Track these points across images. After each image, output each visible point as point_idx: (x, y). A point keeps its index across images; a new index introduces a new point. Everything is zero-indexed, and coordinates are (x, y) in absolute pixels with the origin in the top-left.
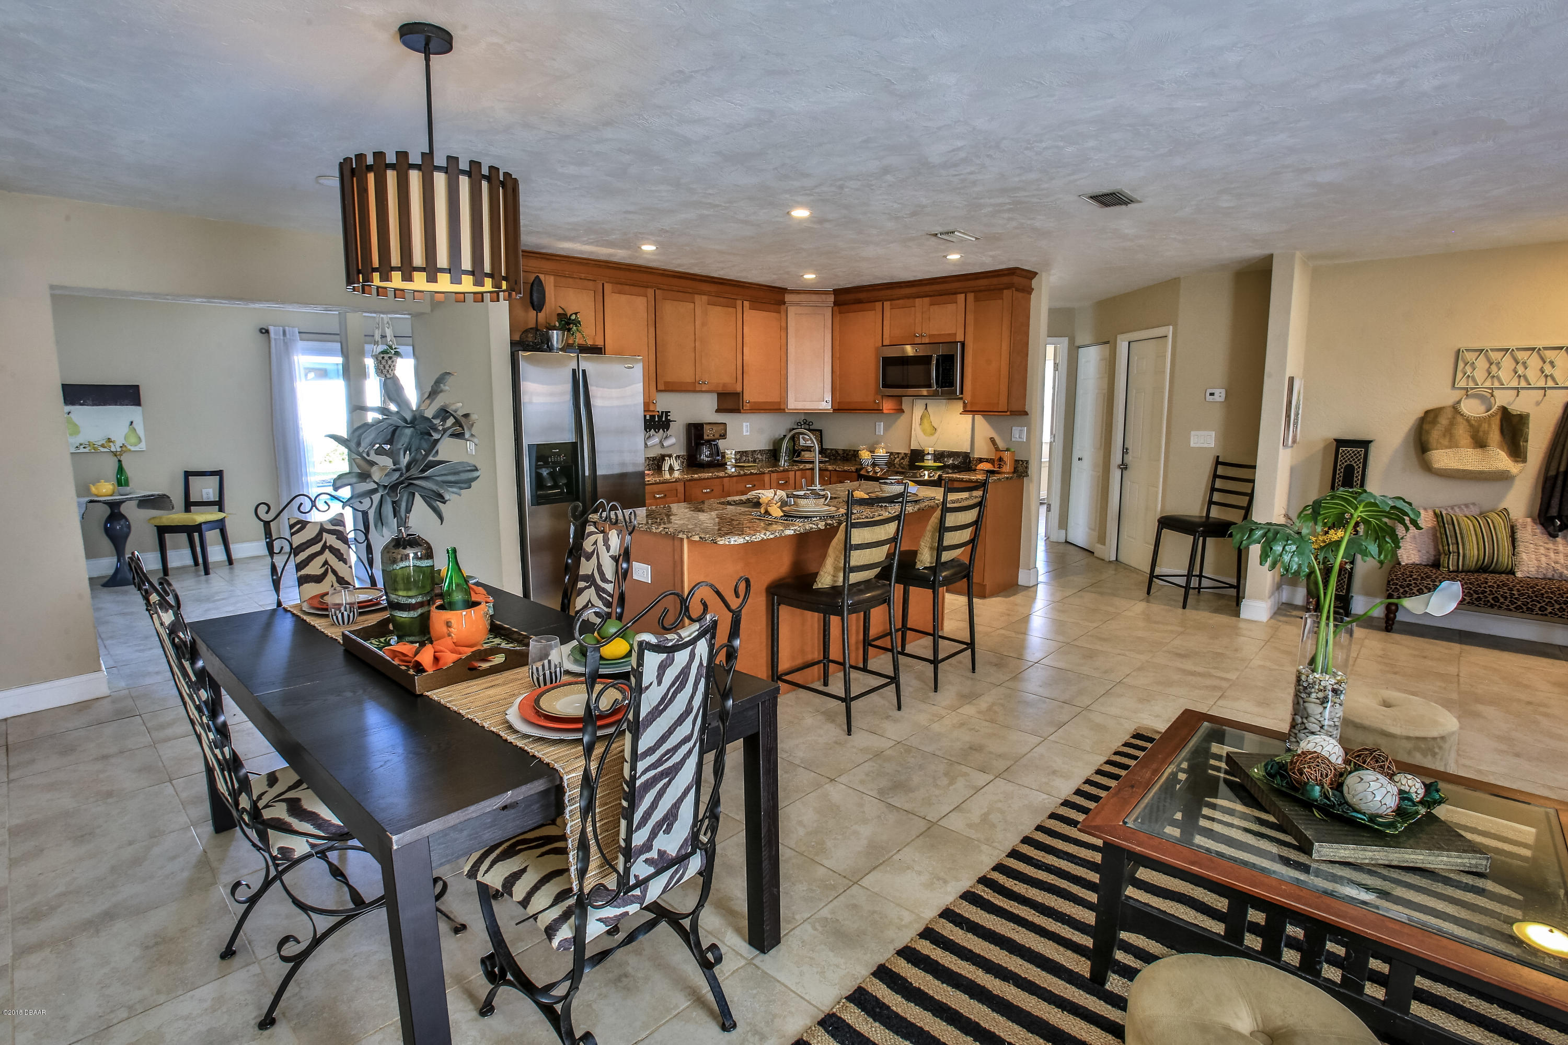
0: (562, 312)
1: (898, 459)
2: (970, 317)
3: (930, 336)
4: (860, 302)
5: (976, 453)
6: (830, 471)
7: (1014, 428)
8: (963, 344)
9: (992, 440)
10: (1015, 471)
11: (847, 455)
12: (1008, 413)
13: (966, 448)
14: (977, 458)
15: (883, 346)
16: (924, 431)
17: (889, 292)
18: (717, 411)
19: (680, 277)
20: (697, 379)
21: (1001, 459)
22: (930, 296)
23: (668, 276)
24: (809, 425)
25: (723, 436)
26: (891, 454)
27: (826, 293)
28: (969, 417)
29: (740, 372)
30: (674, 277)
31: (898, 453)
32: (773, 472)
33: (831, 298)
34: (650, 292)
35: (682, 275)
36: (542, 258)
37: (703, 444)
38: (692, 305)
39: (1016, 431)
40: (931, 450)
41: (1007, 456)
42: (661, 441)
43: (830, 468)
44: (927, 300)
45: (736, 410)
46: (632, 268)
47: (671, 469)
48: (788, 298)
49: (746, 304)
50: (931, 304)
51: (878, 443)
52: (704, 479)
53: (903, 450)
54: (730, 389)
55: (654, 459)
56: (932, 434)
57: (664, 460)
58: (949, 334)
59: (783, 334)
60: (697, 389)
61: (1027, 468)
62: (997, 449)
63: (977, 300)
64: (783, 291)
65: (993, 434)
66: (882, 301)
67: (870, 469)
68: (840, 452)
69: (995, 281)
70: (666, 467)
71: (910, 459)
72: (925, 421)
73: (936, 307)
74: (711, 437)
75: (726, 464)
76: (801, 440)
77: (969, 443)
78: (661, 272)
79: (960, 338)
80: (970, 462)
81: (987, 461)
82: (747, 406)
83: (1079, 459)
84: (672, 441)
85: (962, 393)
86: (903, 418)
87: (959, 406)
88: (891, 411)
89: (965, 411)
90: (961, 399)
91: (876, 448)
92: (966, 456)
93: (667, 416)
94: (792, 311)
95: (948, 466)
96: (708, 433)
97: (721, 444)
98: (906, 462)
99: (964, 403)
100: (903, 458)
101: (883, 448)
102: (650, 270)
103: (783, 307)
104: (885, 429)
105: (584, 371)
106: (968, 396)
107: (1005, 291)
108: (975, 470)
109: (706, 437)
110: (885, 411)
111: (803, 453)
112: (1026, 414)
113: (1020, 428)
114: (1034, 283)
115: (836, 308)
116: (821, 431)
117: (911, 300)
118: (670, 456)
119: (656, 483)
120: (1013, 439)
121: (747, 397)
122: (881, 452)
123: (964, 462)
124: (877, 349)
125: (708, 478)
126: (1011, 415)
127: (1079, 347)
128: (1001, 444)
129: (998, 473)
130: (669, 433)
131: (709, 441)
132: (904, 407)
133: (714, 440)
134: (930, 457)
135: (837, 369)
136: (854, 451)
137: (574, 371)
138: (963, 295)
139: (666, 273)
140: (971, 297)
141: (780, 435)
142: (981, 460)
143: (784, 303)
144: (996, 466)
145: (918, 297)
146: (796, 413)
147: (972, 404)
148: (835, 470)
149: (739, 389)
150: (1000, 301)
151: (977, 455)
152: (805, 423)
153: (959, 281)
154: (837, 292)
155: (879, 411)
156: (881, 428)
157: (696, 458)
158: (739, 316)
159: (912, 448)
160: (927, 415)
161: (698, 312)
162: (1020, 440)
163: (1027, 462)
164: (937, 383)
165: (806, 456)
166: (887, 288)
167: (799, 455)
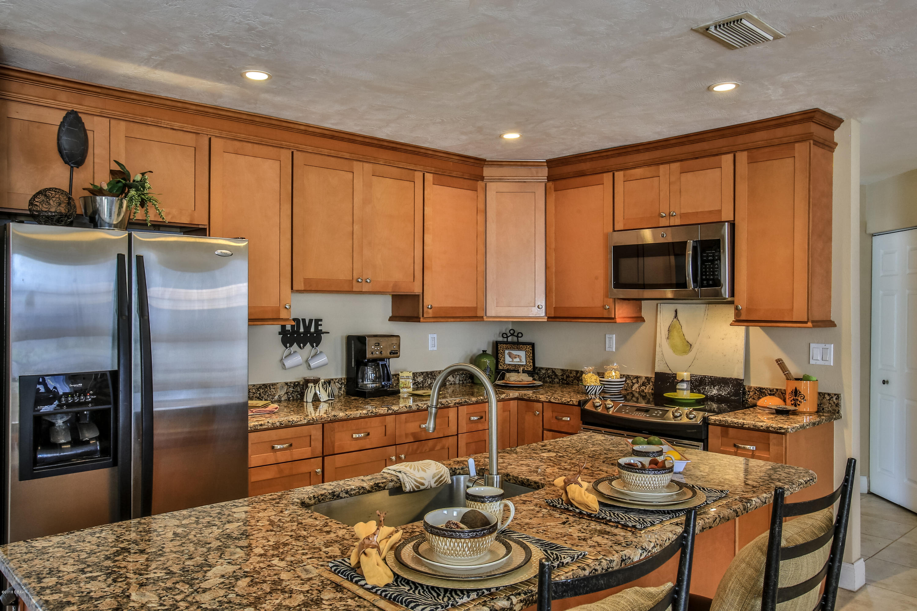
0: (118, 168)
1: (636, 386)
2: (743, 188)
3: (682, 216)
4: (582, 174)
5: (752, 380)
6: (543, 402)
7: (812, 345)
8: (733, 226)
9: (780, 363)
10: (819, 411)
11: (568, 377)
12: (810, 324)
13: (737, 373)
14: (756, 389)
15: (614, 231)
16: (674, 348)
17: (620, 160)
18: (391, 319)
19: (332, 137)
20: (355, 276)
21: (796, 392)
22: (681, 160)
23: (314, 134)
24: (518, 337)
25: (395, 353)
26: (628, 377)
27: (536, 165)
28: (741, 330)
29: (418, 267)
30: (324, 136)
31: (637, 377)
32: (460, 404)
33: (544, 172)
34: (286, 155)
35: (336, 134)
36: (107, 95)
37: (366, 365)
38: (350, 175)
39: (816, 350)
40: (686, 375)
41: (805, 387)
42: (307, 361)
43: (543, 398)
44: (675, 166)
45: (414, 318)
46: (258, 119)
47: (316, 399)
48: (487, 172)
49: (429, 177)
50: (683, 172)
51: (607, 362)
52: (355, 419)
53: (644, 373)
54: (404, 290)
55: (296, 385)
56: (686, 352)
57: (307, 387)
58: (710, 212)
59: (481, 218)
60: (355, 289)
61: (838, 405)
62: (788, 377)
63: (752, 161)
64: (480, 162)
65: (780, 354)
66: (613, 171)
67: (598, 402)
68: (559, 373)
69: (780, 132)
70: (309, 397)
71: (655, 384)
72: (675, 333)
73: (689, 175)
74: (377, 355)
75: (398, 392)
76: (507, 357)
77: (742, 365)
78: (303, 128)
79: (727, 215)
80: (744, 393)
81: (772, 393)
82: (429, 313)
83: (884, 382)
84: (322, 360)
85: (732, 294)
86: (644, 329)
87: (729, 313)
88: (628, 321)
89: (738, 321)
90: (732, 303)
91: (606, 370)
92: (738, 384)
93: (317, 325)
94: (492, 187)
95: (711, 399)
96: (371, 351)
97: (394, 365)
98: (648, 389)
99: (736, 308)
100: (644, 384)
101: (615, 370)
102: (284, 124)
103: (480, 184)
104: (619, 344)
105: (140, 259)
106: (742, 300)
107: (797, 145)
108: (755, 406)
109: (369, 355)
110: (618, 320)
111: (508, 375)
112: (832, 324)
113: (823, 346)
114: (838, 135)
115: (550, 184)
116: (533, 345)
117: (653, 168)
118: (316, 381)
119: (274, 428)
120: (812, 362)
121: (428, 301)
122: (613, 375)
123: (736, 394)
124: (607, 237)
125: (360, 418)
126: (814, 326)
127: (873, 235)
128: (794, 370)
129: (795, 413)
130: (319, 349)
131: (375, 361)
132: (643, 314)
133: (382, 360)
134: (685, 386)
135: (552, 262)
136: (577, 372)
137: (120, 257)
138: (730, 157)
139: (311, 129)
140: (742, 157)
141: (479, 350)
142: (761, 392)
143: (482, 178)
144: (788, 401)
145: (662, 164)
146: (498, 322)
147: (749, 310)
148: (550, 402)
149: (417, 290)
150: (790, 160)
151: (754, 383)
152: (512, 335)
153: (723, 136)
154: (552, 164)
155: (611, 319)
156: (612, 341)
157: (357, 384)
158: (419, 192)
159: (657, 370)
160: (678, 326)
161: (359, 185)
162: (822, 363)
163: (838, 396)
164: (695, 281)
165: (512, 379)
166: (620, 155)
167: (503, 377)
